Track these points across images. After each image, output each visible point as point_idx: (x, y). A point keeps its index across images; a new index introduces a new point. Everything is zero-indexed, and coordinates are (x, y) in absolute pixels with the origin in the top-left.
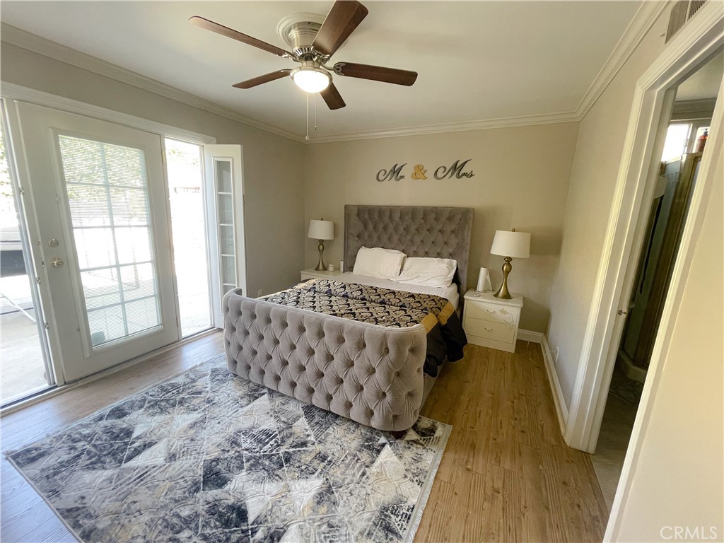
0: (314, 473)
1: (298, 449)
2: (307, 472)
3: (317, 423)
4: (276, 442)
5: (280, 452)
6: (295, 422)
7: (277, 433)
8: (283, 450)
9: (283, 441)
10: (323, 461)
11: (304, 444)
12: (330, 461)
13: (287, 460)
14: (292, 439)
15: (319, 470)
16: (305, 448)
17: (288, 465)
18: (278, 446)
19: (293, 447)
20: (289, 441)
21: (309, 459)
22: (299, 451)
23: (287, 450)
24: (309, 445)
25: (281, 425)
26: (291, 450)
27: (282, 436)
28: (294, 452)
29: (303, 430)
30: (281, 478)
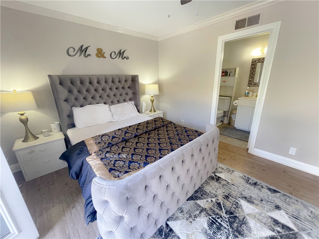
0: (237, 203)
1: (222, 207)
2: (237, 206)
3: (202, 195)
4: (218, 218)
5: (226, 217)
6: (200, 206)
7: (210, 217)
8: (224, 214)
9: (217, 214)
10: (229, 197)
11: (219, 204)
12: (229, 195)
13: (232, 213)
14: (215, 209)
15: (235, 199)
16: (222, 204)
17: (234, 213)
18: (221, 217)
19: (222, 210)
20: (217, 211)
21: (229, 203)
22: (224, 207)
23: (224, 213)
24: (219, 202)
25: (203, 214)
26: (223, 210)
27: (213, 215)
28: (225, 209)
29: (208, 203)
30: (244, 218)
